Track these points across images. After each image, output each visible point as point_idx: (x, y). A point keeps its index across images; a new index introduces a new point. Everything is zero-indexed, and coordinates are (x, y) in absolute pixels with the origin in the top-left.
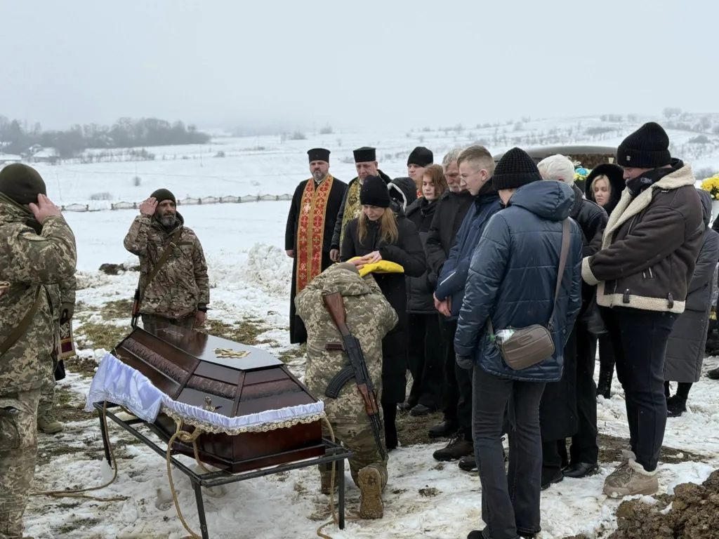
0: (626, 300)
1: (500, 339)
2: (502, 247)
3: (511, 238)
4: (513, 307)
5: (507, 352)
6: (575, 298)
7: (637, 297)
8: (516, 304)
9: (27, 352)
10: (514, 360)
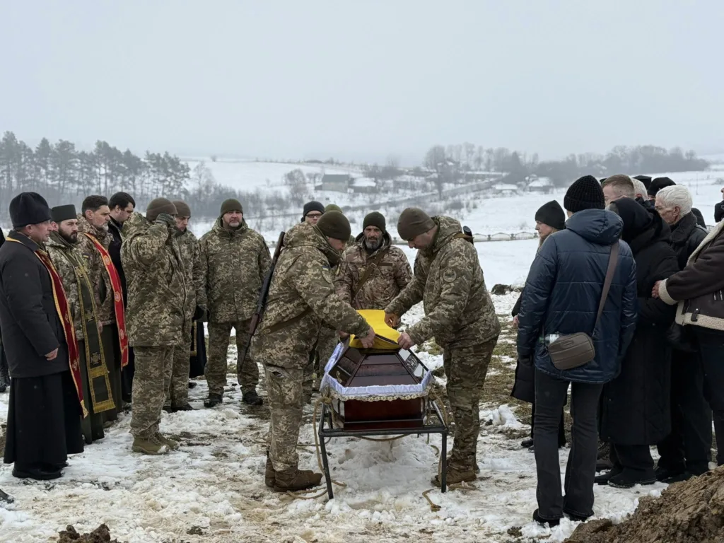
0: (694, 319)
1: (548, 342)
2: (550, 263)
3: (557, 256)
4: (560, 316)
5: (553, 353)
6: (628, 313)
7: (705, 317)
8: (563, 314)
9: (288, 340)
10: (558, 361)
